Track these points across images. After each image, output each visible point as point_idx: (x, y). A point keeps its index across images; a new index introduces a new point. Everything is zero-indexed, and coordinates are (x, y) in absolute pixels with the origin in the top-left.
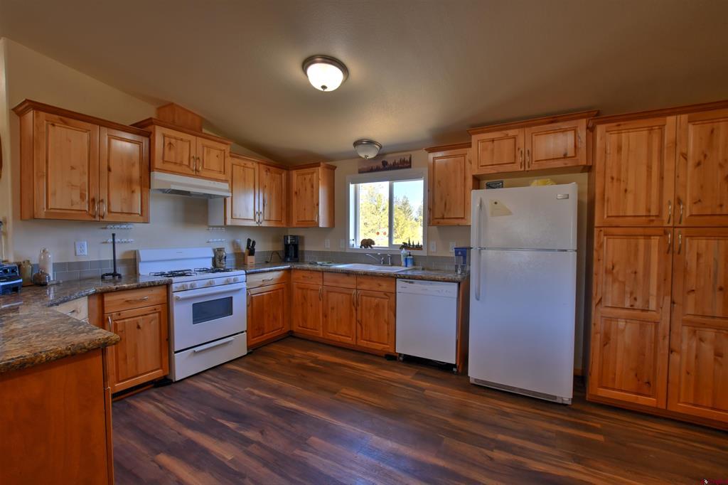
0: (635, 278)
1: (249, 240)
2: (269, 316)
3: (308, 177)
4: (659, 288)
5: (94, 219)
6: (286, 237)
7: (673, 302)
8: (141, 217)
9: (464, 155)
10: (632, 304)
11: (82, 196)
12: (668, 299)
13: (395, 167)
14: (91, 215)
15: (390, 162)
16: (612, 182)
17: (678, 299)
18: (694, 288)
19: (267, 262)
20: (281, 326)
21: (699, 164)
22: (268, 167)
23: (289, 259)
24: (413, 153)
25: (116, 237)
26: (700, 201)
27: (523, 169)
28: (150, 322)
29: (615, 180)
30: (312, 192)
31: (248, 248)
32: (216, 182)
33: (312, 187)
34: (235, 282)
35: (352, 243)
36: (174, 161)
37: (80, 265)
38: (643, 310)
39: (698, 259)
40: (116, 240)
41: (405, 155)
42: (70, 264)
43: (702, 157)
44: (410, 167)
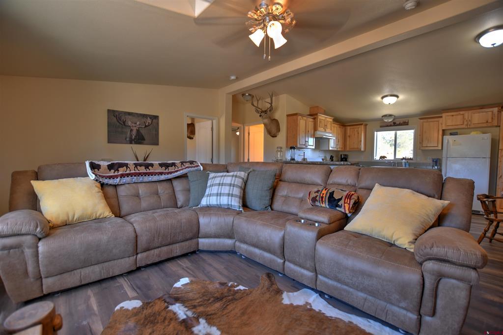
1: (331, 156)
3: (356, 130)
6: (341, 155)
9: (438, 121)
13: (400, 124)
14: (305, 146)
15: (398, 123)
24: (410, 119)
27: (467, 127)
30: (358, 136)
32: (329, 134)
33: (358, 133)
35: (375, 157)
36: (321, 127)
41: (406, 120)
44: (408, 125)
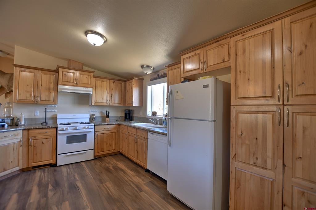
0: (257, 143)
1: (106, 111)
2: (107, 144)
3: (130, 84)
4: (273, 153)
5: (34, 103)
6: (125, 110)
7: (284, 165)
8: (53, 102)
9: (180, 67)
10: (254, 162)
11: (31, 95)
12: (280, 162)
13: (161, 77)
14: (33, 102)
15: (160, 75)
16: (240, 74)
17: (288, 163)
18: (301, 156)
19: (117, 121)
20: (114, 149)
21: (301, 54)
22: (114, 81)
23: (127, 120)
25: (47, 109)
26: (303, 83)
27: (203, 72)
28: (48, 142)
29: (242, 72)
30: (131, 90)
31: (106, 114)
32: (86, 88)
33: (131, 88)
34: (88, 128)
36: (66, 81)
37: (36, 119)
38: (263, 168)
39: (304, 132)
40: (47, 111)
42: (32, 118)
43: (303, 48)
